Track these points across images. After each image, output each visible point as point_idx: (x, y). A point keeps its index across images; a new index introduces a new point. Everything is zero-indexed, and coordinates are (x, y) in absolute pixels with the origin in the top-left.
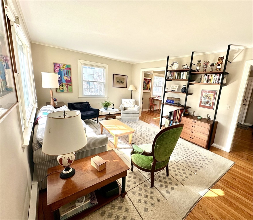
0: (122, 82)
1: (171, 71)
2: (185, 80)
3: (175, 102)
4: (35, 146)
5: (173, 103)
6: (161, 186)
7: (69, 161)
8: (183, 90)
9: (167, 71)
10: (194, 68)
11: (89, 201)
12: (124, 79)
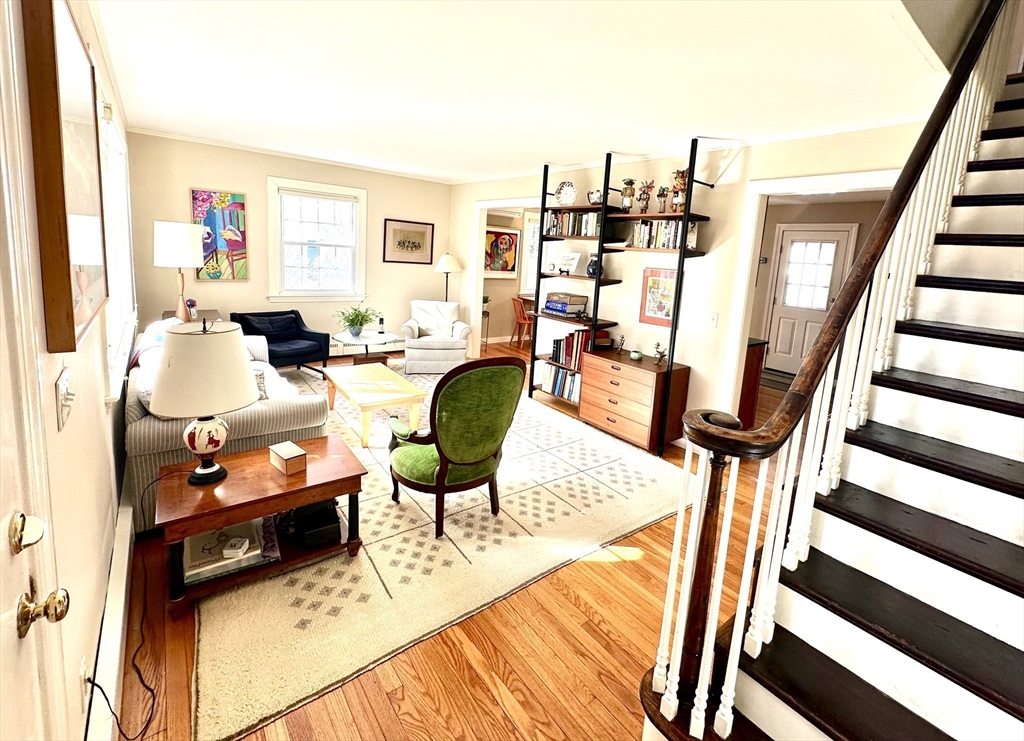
0: (416, 246)
1: (556, 211)
2: (591, 238)
3: (569, 309)
4: (132, 411)
5: (564, 312)
6: (468, 535)
7: (212, 441)
8: (591, 271)
9: (544, 210)
10: (614, 200)
11: (259, 552)
12: (423, 234)
